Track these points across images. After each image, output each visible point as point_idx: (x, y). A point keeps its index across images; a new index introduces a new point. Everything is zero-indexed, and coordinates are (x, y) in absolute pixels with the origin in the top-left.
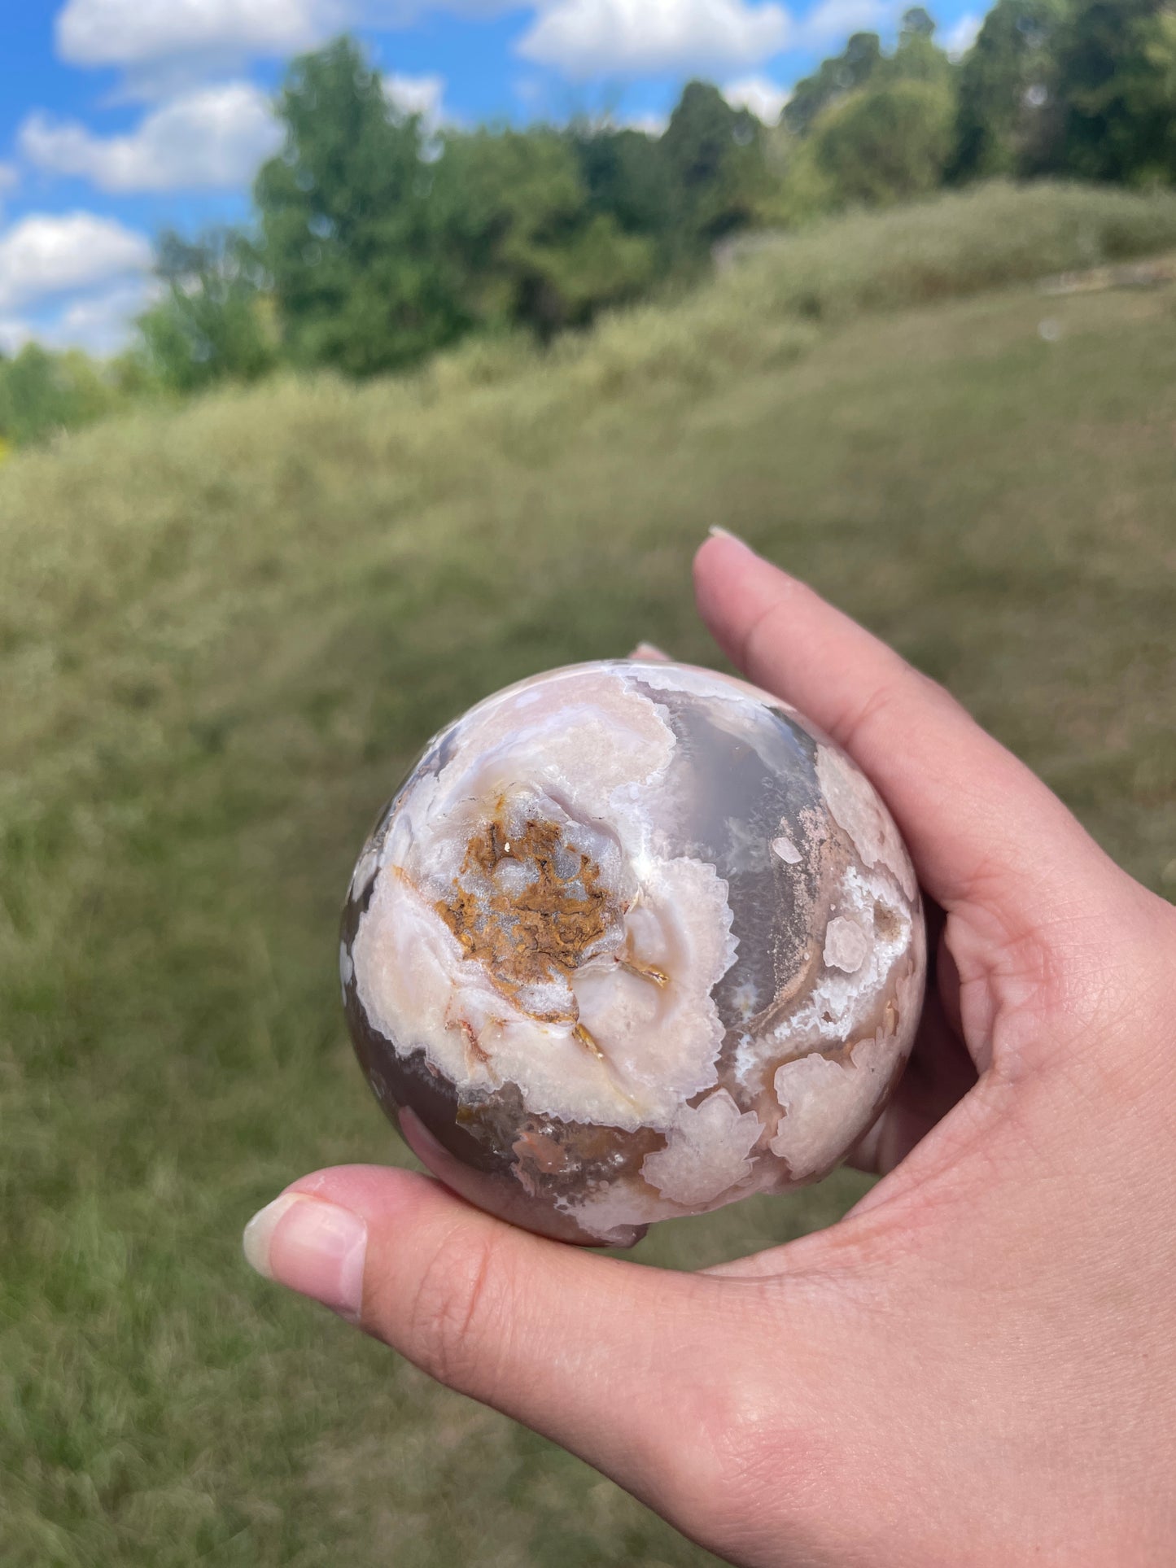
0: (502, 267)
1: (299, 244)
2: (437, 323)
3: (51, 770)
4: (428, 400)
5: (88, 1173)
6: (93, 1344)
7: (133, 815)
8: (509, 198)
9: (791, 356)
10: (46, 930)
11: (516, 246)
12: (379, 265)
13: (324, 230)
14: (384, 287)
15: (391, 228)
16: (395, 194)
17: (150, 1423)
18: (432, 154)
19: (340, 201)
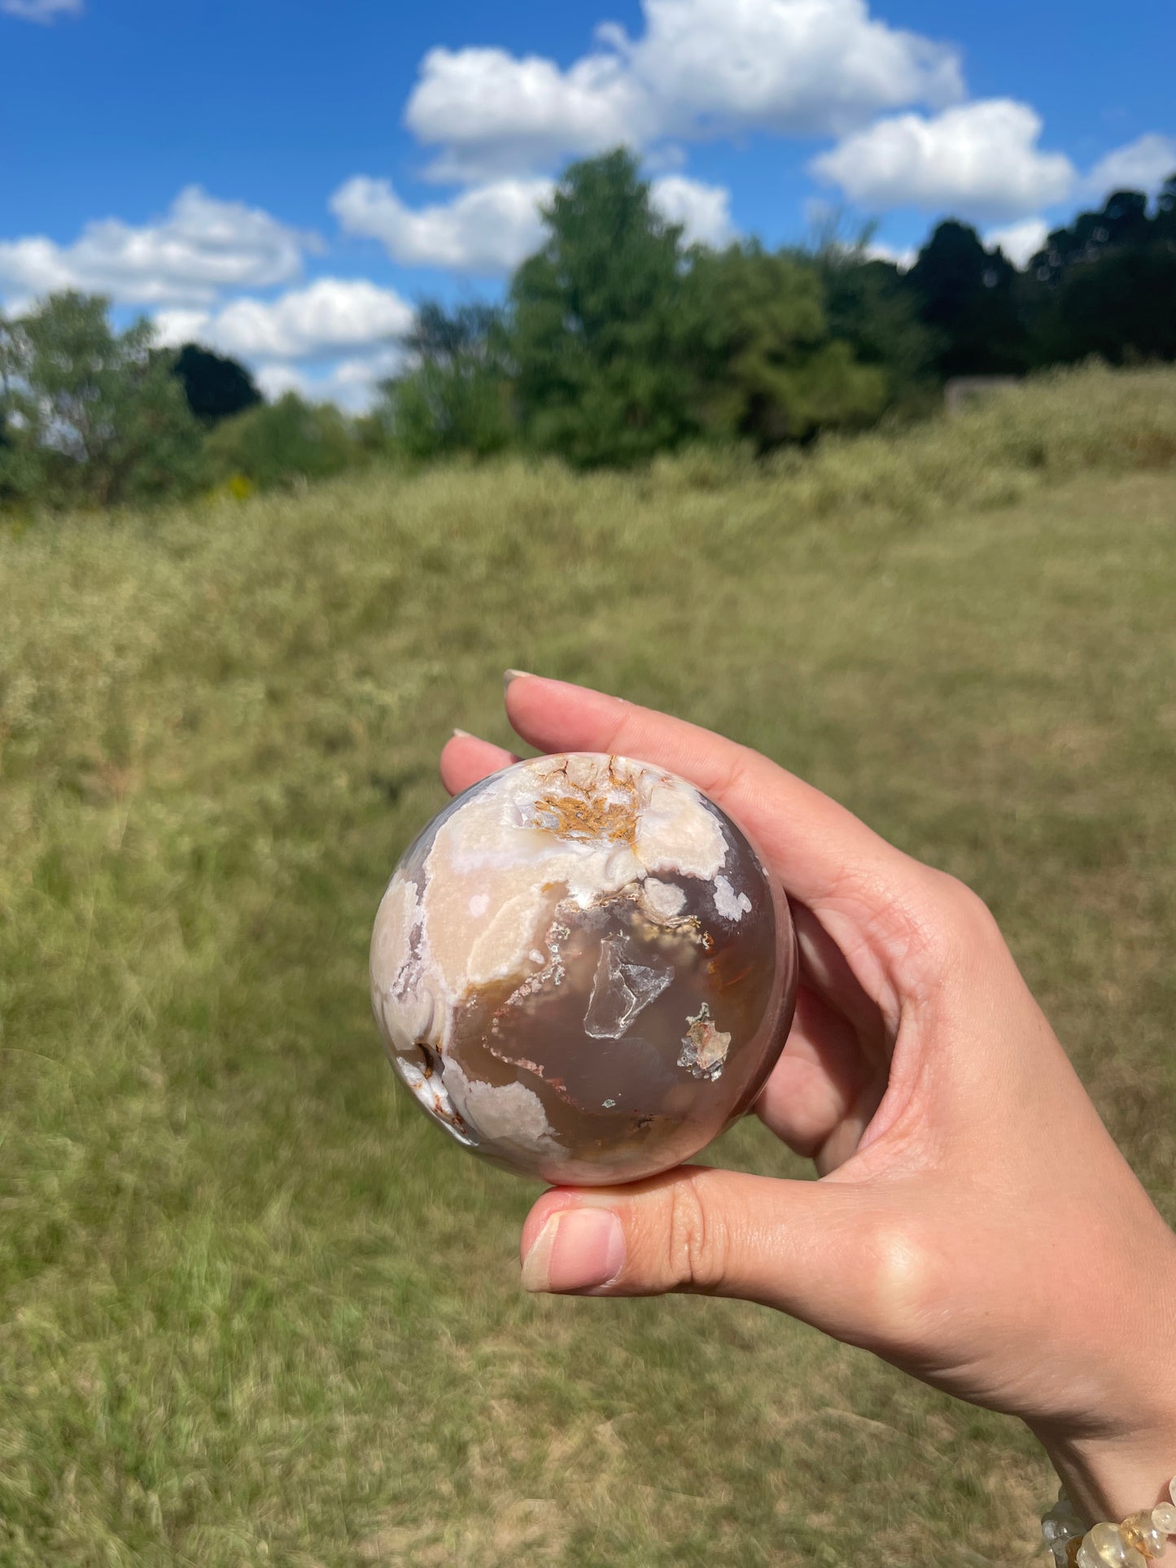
0: (733, 380)
1: (548, 338)
2: (665, 426)
3: (242, 796)
4: (645, 496)
5: (210, 1193)
6: (184, 1364)
7: (309, 853)
8: (752, 317)
9: (1010, 499)
10: (210, 949)
11: (751, 363)
12: (619, 365)
13: (573, 325)
14: (621, 386)
15: (635, 333)
16: (645, 301)
17: (223, 1458)
18: (684, 268)
19: (593, 303)
